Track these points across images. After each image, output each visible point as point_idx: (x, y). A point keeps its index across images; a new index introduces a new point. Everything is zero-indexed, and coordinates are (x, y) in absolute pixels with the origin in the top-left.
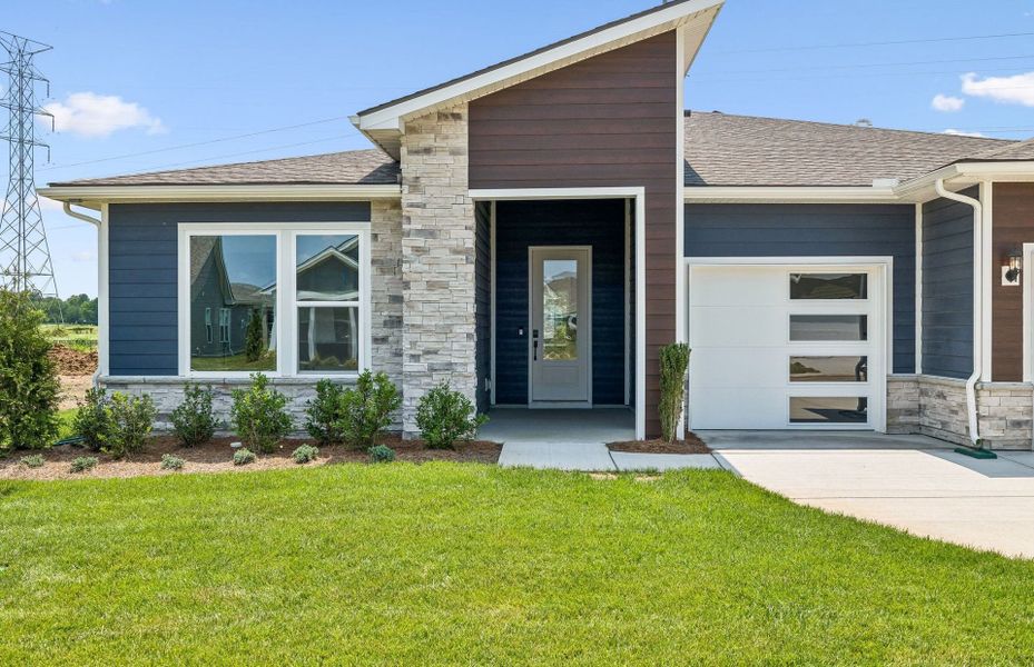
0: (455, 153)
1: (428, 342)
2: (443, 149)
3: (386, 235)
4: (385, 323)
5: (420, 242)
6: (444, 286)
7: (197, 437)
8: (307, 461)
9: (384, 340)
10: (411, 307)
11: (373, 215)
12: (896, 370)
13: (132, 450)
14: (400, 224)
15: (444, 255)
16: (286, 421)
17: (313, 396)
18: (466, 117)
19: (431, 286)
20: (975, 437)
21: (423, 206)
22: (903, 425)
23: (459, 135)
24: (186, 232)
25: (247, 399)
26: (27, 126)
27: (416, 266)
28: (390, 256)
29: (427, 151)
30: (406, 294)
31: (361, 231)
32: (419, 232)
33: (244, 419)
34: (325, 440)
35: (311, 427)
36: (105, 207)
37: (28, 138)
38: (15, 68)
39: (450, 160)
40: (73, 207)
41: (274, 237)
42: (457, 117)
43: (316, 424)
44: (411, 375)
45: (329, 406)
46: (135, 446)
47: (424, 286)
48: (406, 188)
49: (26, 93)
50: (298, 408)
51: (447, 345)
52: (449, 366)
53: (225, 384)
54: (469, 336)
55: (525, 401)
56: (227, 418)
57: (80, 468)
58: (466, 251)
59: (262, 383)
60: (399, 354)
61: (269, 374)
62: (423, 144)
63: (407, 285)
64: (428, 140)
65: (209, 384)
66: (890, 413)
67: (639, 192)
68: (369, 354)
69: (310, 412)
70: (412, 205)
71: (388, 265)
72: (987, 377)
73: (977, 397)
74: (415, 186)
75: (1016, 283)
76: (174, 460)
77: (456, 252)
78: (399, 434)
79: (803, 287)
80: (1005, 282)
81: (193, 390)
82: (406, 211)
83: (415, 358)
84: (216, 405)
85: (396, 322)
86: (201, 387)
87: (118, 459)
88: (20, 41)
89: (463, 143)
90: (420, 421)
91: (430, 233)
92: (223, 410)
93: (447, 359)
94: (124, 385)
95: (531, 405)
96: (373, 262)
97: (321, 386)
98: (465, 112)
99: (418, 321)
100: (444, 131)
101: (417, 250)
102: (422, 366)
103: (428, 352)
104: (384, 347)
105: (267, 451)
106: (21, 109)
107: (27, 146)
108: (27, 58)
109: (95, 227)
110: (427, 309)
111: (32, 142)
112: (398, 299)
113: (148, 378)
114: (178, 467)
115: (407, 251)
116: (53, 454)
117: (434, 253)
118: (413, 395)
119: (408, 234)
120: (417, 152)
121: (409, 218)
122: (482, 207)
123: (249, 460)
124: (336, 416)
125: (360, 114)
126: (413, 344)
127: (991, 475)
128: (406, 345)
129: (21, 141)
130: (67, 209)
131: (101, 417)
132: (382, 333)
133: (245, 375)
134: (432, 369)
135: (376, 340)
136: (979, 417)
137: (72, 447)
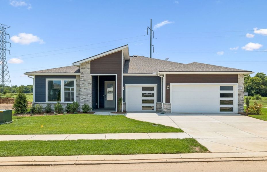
0: (88, 68)
1: (84, 97)
2: (86, 68)
3: (78, 81)
4: (78, 94)
5: (83, 82)
6: (87, 89)
7: (49, 111)
8: (65, 114)
9: (78, 97)
10: (81, 92)
11: (76, 77)
12: (158, 102)
13: (39, 113)
14: (80, 79)
15: (87, 84)
16: (62, 109)
17: (66, 105)
18: (90, 63)
19: (85, 89)
20: (163, 111)
21: (83, 76)
22: (159, 110)
23: (89, 66)
24: (47, 80)
25: (56, 106)
26: (4, 46)
27: (82, 86)
28: (79, 84)
29: (84, 68)
30: (81, 90)
31: (74, 80)
32: (83, 81)
33: (56, 109)
34: (68, 112)
35: (66, 110)
36: (34, 76)
37: (5, 49)
38: (1, 32)
39: (87, 69)
40: (29, 76)
41: (61, 81)
42: (89, 63)
43: (67, 109)
44: (82, 102)
45: (69, 107)
46: (39, 112)
47: (83, 88)
48: (81, 74)
49: (4, 38)
50: (64, 107)
51: (87, 98)
52: (87, 101)
53: (53, 103)
54: (91, 96)
55: (104, 107)
56: (54, 109)
57: (32, 115)
58: (90, 83)
59: (59, 103)
60: (80, 99)
61: (60, 102)
62: (83, 67)
63: (81, 88)
64: (84, 67)
65: (51, 103)
66: (157, 108)
67: (116, 75)
68: (76, 99)
69: (66, 108)
70: (82, 76)
71: (78, 85)
72: (165, 103)
73: (164, 105)
74: (82, 73)
75: (169, 89)
76: (46, 114)
77: (88, 83)
78: (80, 111)
79: (144, 89)
80: (167, 89)
81: (48, 104)
82: (81, 77)
83: (82, 99)
84: (52, 107)
85: (79, 94)
86: (50, 104)
87: (37, 114)
88: (3, 25)
89: (90, 67)
90: (82, 109)
91: (85, 81)
92: (53, 108)
93: (87, 100)
94: (37, 104)
95: (105, 108)
96: (76, 85)
97: (68, 104)
98: (90, 62)
99: (83, 94)
100: (87, 65)
101: (83, 83)
102: (83, 101)
103: (84, 99)
104: (78, 98)
105: (60, 113)
106: (3, 41)
107: (4, 50)
108: (4, 29)
109: (33, 79)
110: (84, 92)
111: (5, 50)
112: (80, 90)
113: (41, 102)
114: (46, 115)
115: (81, 83)
116: (27, 113)
117: (85, 84)
118: (82, 105)
119: (81, 81)
120: (82, 68)
121: (81, 78)
122: (93, 77)
123: (57, 114)
124: (70, 108)
125: (74, 63)
126: (82, 97)
127: (159, 115)
128: (81, 98)
129: (3, 49)
130: (28, 76)
131: (34, 108)
132: (78, 96)
133: (56, 102)
134: (85, 101)
135: (77, 97)
136: (164, 108)
137: (29, 113)
